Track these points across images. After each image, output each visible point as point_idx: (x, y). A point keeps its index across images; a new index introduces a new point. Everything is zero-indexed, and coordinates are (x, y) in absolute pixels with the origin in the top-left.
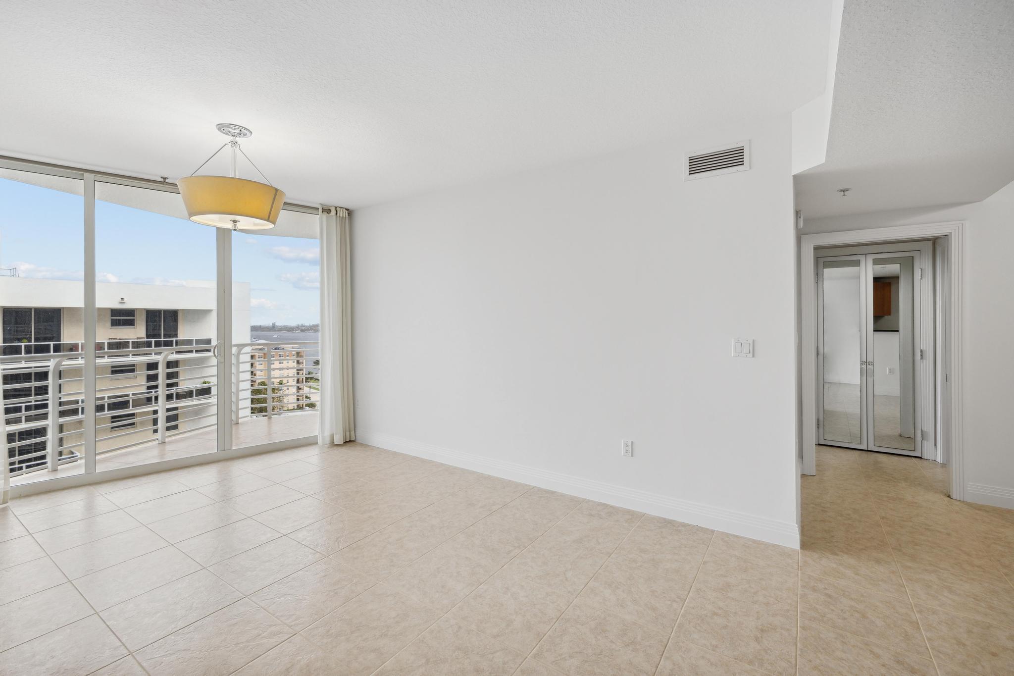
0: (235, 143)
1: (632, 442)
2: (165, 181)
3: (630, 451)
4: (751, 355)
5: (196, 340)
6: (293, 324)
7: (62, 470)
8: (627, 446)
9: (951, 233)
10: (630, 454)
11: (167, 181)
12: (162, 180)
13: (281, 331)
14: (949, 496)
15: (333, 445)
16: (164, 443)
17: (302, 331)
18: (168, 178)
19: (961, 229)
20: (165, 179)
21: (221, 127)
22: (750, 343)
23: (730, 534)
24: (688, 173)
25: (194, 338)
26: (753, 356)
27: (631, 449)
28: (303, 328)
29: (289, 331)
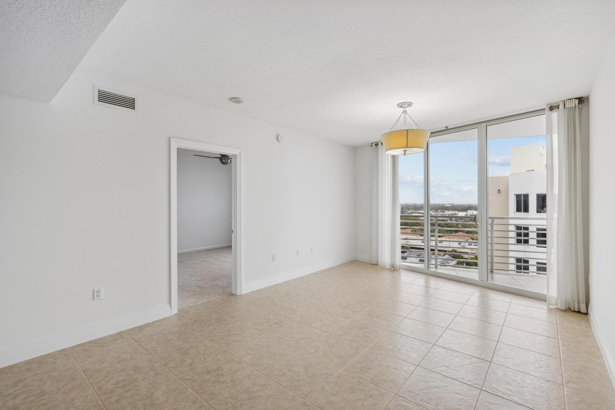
7: (440, 268)
12: (446, 128)
18: (448, 127)
20: (447, 127)
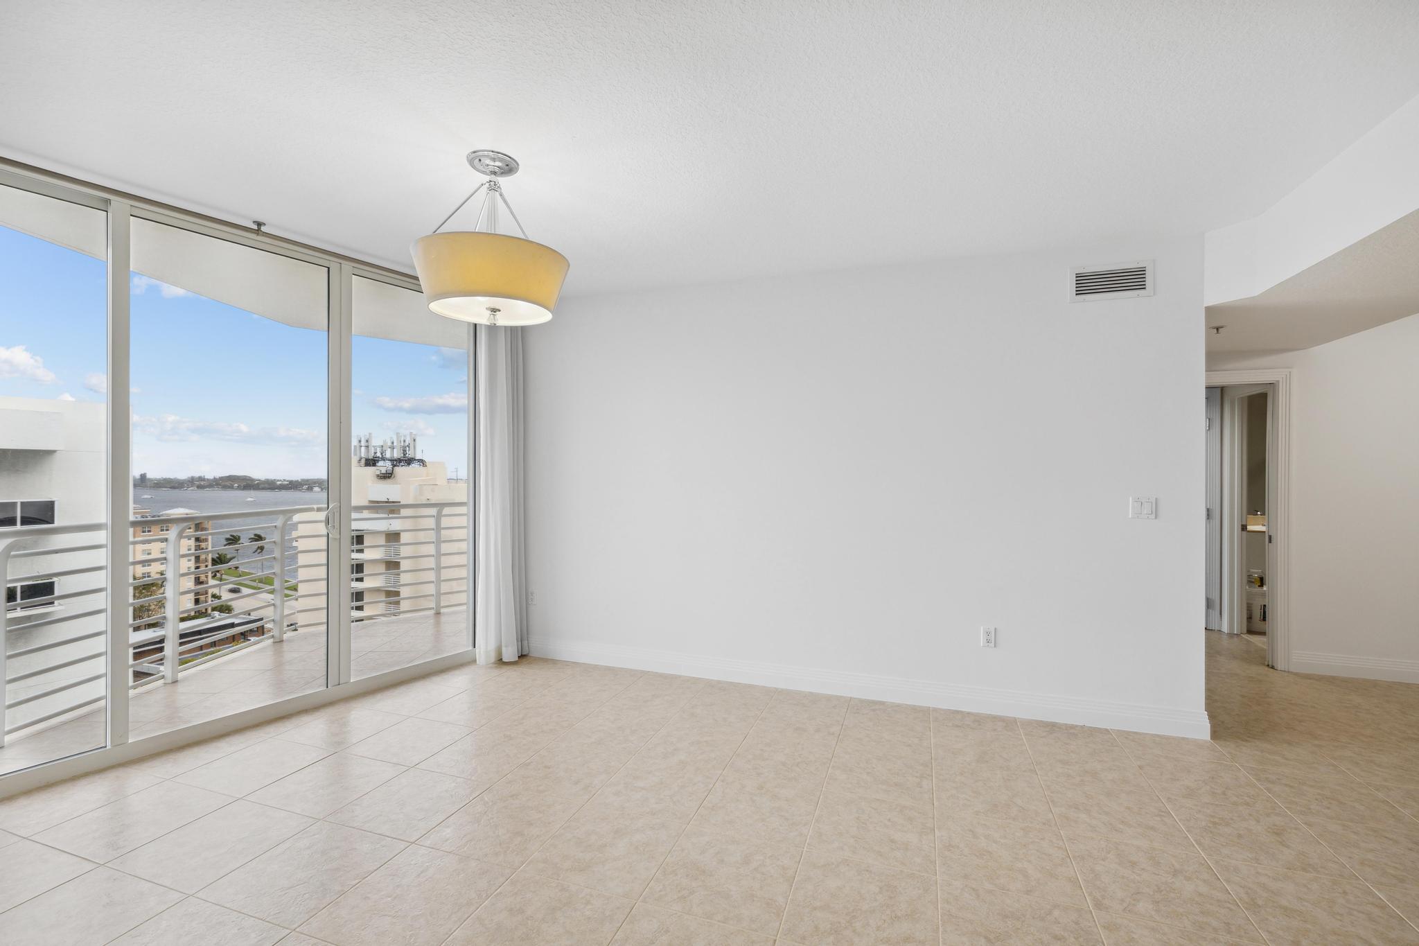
0: (494, 187)
1: (995, 629)
2: (259, 230)
3: (993, 641)
4: (1153, 516)
5: (22, 503)
6: (182, 475)
8: (988, 634)
9: (1278, 381)
10: (992, 645)
11: (263, 229)
12: (255, 227)
13: (160, 487)
14: (1273, 667)
15: (500, 662)
16: (175, 682)
17: (199, 487)
19: (1288, 376)
20: (259, 224)
21: (475, 159)
22: (1152, 503)
23: (1130, 732)
24: (1075, 293)
25: (19, 501)
26: (1156, 518)
27: (993, 639)
28: (202, 483)
29: (173, 488)
